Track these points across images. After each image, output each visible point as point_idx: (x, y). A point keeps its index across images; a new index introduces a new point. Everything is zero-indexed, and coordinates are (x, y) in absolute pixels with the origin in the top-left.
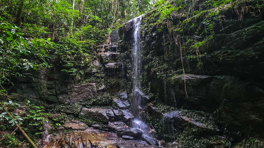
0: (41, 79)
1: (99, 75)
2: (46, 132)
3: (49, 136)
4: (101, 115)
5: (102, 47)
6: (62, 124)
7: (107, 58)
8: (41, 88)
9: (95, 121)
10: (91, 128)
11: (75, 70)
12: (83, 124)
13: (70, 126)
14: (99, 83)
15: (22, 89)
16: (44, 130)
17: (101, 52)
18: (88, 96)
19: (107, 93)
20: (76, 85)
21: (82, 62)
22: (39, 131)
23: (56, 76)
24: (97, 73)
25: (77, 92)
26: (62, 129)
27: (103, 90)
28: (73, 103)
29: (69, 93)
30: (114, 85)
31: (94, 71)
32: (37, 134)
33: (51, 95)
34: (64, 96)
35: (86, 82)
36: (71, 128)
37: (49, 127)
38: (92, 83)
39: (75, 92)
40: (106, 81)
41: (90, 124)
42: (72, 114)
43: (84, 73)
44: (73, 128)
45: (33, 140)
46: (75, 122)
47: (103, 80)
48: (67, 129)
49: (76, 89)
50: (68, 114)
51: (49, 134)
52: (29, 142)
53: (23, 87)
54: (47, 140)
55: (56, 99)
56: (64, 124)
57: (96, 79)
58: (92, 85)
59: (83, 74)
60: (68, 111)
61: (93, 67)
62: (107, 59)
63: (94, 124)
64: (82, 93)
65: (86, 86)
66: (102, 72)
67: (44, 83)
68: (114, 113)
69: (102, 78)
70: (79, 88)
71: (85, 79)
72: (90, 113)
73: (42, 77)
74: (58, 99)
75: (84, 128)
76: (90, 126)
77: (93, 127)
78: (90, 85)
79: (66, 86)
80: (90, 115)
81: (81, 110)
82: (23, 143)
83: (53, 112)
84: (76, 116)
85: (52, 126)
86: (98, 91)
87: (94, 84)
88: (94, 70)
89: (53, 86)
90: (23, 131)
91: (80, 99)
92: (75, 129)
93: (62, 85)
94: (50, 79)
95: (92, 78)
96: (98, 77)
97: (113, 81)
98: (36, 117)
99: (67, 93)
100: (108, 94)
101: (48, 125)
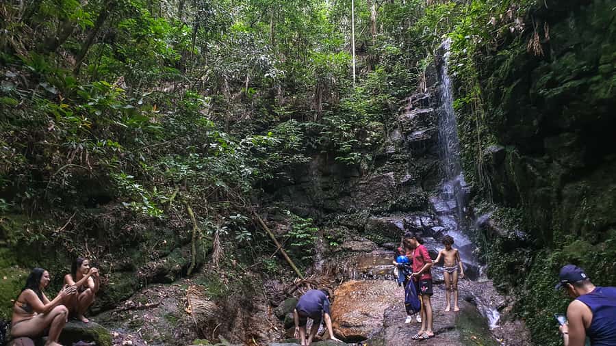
0: (312, 176)
1: (399, 157)
2: (318, 256)
3: (322, 262)
4: (394, 227)
5: (407, 101)
6: (340, 243)
7: (410, 122)
8: (314, 191)
9: (388, 237)
10: (382, 248)
11: (357, 155)
12: (369, 243)
13: (349, 246)
14: (399, 171)
15: (290, 195)
16: (316, 253)
17: (405, 111)
18: (382, 197)
19: (417, 187)
20: (362, 180)
21: (368, 139)
22: (308, 254)
23: (332, 169)
24: (397, 153)
25: (364, 190)
26: (340, 251)
27: (408, 184)
28: (360, 209)
29: (353, 195)
30: (428, 173)
31: (389, 152)
32: (304, 258)
33: (329, 199)
34: (346, 198)
35: (379, 172)
36: (350, 249)
37: (323, 248)
38: (389, 172)
39: (361, 191)
40: (413, 165)
41: (380, 242)
42: (356, 227)
43: (373, 158)
44: (353, 249)
45: (299, 267)
46: (357, 240)
47: (407, 164)
48: (345, 251)
49: (361, 186)
50: (350, 227)
51: (323, 259)
52: (293, 270)
53: (291, 192)
54: (319, 268)
55: (336, 205)
56: (342, 243)
57: (395, 164)
58: (388, 177)
59: (370, 159)
60: (350, 223)
61: (389, 144)
62: (412, 125)
63: (387, 242)
64: (373, 191)
65: (378, 179)
66: (406, 151)
67: (318, 180)
68: (422, 223)
69: (405, 161)
70: (366, 183)
71: (376, 167)
72: (380, 224)
73: (314, 173)
74: (338, 204)
75: (370, 249)
76: (380, 245)
77: (384, 247)
78: (384, 177)
79: (347, 182)
80: (379, 227)
81: (367, 221)
82: (286, 271)
83: (329, 226)
84: (361, 230)
85: (326, 247)
86: (399, 186)
87: (391, 174)
88: (391, 149)
89: (330, 184)
90: (286, 255)
91: (370, 203)
92: (356, 251)
93: (342, 182)
94: (325, 175)
95: (387, 165)
96: (398, 161)
97: (425, 164)
98: (300, 234)
99: (349, 195)
100: (419, 190)
101: (321, 246)
